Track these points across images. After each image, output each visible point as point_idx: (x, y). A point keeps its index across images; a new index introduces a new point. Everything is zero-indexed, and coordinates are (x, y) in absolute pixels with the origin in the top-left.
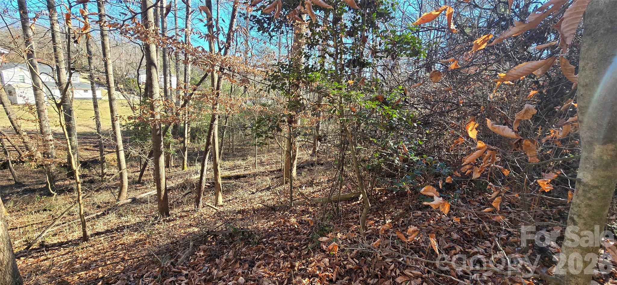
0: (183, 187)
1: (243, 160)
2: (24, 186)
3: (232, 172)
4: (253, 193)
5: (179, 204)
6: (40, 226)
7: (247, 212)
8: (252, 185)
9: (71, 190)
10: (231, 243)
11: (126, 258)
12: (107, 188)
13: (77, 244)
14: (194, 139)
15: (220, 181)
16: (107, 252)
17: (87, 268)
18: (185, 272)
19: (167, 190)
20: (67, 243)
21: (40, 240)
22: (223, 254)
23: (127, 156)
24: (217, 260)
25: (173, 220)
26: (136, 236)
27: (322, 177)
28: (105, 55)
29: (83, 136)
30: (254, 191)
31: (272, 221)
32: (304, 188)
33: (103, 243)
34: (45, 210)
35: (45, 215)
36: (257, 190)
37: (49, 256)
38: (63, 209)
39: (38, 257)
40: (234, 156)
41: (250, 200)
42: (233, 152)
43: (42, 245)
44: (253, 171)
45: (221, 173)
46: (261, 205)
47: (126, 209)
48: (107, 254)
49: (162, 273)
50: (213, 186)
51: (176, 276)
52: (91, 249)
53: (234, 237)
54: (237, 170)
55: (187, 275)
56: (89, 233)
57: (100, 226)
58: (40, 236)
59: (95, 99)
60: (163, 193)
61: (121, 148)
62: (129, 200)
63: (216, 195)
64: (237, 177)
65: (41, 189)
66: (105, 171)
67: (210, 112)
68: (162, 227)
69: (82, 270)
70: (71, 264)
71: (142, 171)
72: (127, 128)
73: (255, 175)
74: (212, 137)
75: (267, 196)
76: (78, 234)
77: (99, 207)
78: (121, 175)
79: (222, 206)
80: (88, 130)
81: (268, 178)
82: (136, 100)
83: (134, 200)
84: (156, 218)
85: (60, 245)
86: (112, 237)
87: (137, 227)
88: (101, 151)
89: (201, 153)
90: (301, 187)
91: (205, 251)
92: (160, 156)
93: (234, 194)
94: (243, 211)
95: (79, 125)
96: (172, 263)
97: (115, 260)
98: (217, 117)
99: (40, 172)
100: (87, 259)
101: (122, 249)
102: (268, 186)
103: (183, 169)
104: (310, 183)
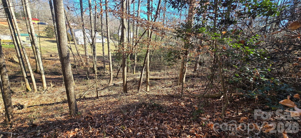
0: (133, 81)
1: (159, 71)
2: (80, 75)
3: (154, 77)
4: (163, 88)
5: (131, 89)
6: (84, 90)
7: (160, 96)
8: (163, 84)
9: (94, 78)
10: (152, 110)
11: (111, 108)
12: (106, 79)
13: (95, 99)
14: (138, 61)
15: (148, 80)
16: (104, 104)
17: (97, 109)
18: (133, 119)
19: (127, 82)
20: (92, 98)
21: (84, 96)
22: (149, 114)
23: (113, 66)
24: (146, 116)
25: (128, 95)
26: (114, 99)
27: (199, 84)
28: (107, 24)
29: (99, 57)
30: (164, 87)
31: (172, 102)
32: (189, 88)
33: (103, 100)
34: (86, 85)
35: (86, 86)
36: (165, 87)
37: (86, 102)
38: (91, 85)
39: (83, 102)
40: (155, 69)
41: (162, 91)
42: (155, 67)
43: (84, 97)
44: (163, 77)
45: (150, 77)
46: (166, 94)
47: (111, 88)
48: (104, 105)
49: (124, 117)
50: (146, 82)
51: (129, 120)
52: (99, 102)
53: (154, 107)
54: (156, 76)
55: (133, 120)
56: (99, 96)
57: (103, 94)
58: (84, 94)
59: (103, 43)
60: (125, 83)
61: (111, 63)
62: (113, 85)
63: (147, 86)
64: (156, 79)
65: (85, 77)
66: (105, 72)
67: (146, 48)
68: (124, 97)
69: (96, 110)
70: (92, 106)
71: (118, 73)
72: (113, 55)
73: (164, 79)
74: (146, 60)
75: (170, 90)
76: (95, 95)
77: (102, 86)
78: (110, 73)
79: (149, 92)
80: (100, 55)
81: (170, 81)
82: (117, 43)
83: (114, 85)
84: (122, 93)
85: (90, 98)
86: (106, 98)
87: (115, 96)
88: (104, 64)
89: (141, 67)
90: (187, 87)
91: (141, 111)
92: (125, 67)
93: (154, 87)
94: (158, 95)
95: (97, 53)
96: (128, 114)
97: (107, 108)
98: (149, 51)
99: (85, 70)
100: (98, 105)
101: (109, 104)
102: (170, 85)
103: (133, 73)
104: (192, 86)
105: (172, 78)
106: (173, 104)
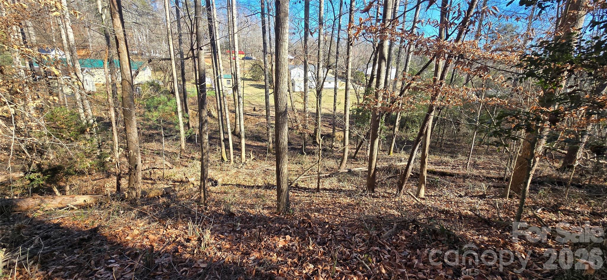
0: (388, 170)
1: (452, 157)
2: (292, 145)
3: (436, 167)
4: (461, 196)
5: (383, 185)
6: (296, 173)
7: (452, 215)
8: (459, 187)
9: (313, 154)
10: (434, 240)
11: (342, 215)
12: (333, 158)
13: (314, 193)
15: (425, 174)
16: (330, 205)
17: (318, 211)
18: (388, 248)
19: (376, 169)
20: (308, 189)
21: (296, 182)
23: (350, 135)
25: (377, 197)
26: (348, 200)
28: (348, 54)
29: (325, 116)
30: (463, 194)
31: (485, 236)
33: (327, 197)
34: (299, 163)
35: (298, 167)
36: (466, 195)
37: (299, 194)
38: (309, 166)
39: (294, 192)
40: (442, 151)
41: (457, 202)
42: (441, 146)
43: (297, 185)
44: (461, 171)
45: (427, 167)
46: (470, 213)
47: (344, 176)
48: (330, 206)
49: (370, 239)
50: (417, 177)
51: (380, 247)
52: (321, 199)
53: (437, 235)
54: (443, 167)
55: (389, 251)
56: (320, 187)
57: (327, 185)
58: (296, 179)
59: (335, 89)
60: (373, 171)
61: (347, 129)
62: (347, 171)
63: (419, 186)
64: (443, 174)
65: (299, 149)
66: (334, 144)
68: (367, 199)
69: (316, 212)
70: (310, 205)
71: (358, 149)
72: (353, 112)
73: (465, 177)
75: (480, 204)
76: (314, 186)
77: (327, 170)
78: (344, 150)
79: (424, 199)
80: (327, 112)
81: (483, 185)
82: (362, 89)
83: (350, 171)
84: (364, 191)
85: (305, 189)
86: (333, 195)
87: (349, 194)
88: (334, 130)
91: (406, 237)
92: (375, 139)
93: (437, 192)
94: (447, 212)
95: (323, 108)
96: (378, 235)
97: (335, 213)
98: (434, 108)
99: (300, 137)
100: (318, 205)
101: (339, 207)
102: (481, 194)
103: (389, 154)
105: (488, 178)
106: (489, 241)
